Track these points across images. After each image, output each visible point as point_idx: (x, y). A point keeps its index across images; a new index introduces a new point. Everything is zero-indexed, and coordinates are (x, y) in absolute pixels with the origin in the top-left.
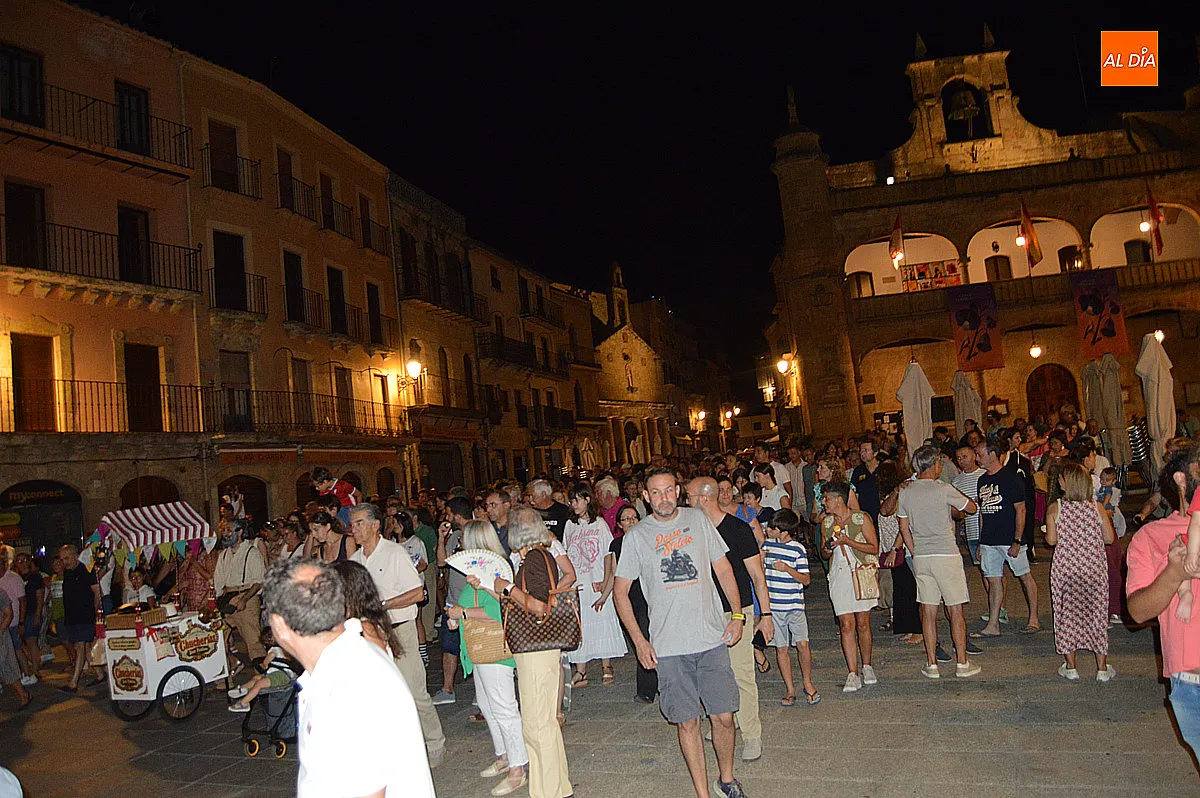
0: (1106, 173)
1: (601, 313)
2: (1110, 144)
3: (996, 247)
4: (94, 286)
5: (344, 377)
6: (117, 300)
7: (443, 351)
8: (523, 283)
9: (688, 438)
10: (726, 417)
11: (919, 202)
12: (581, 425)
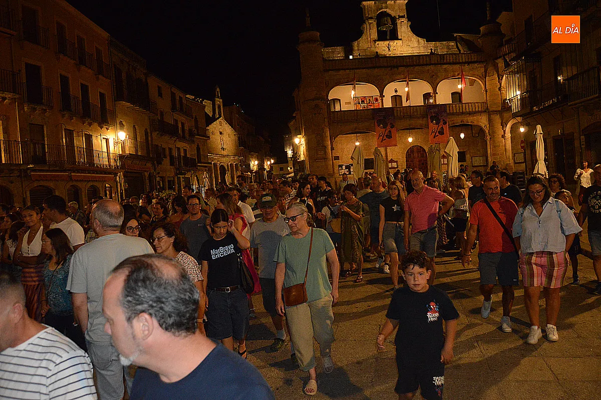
0: (445, 61)
1: (209, 110)
2: (448, 47)
3: (396, 91)
5: (89, 139)
7: (135, 127)
8: (173, 95)
9: (249, 173)
10: (267, 164)
11: (363, 68)
12: (199, 166)
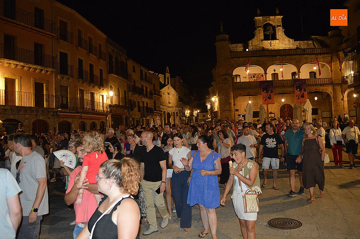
0: (306, 53)
1: (162, 80)
2: (308, 44)
3: (275, 71)
4: (28, 66)
5: (92, 95)
6: (34, 70)
7: (119, 89)
8: (141, 71)
9: (184, 118)
10: (195, 113)
11: (254, 57)
12: (155, 112)
